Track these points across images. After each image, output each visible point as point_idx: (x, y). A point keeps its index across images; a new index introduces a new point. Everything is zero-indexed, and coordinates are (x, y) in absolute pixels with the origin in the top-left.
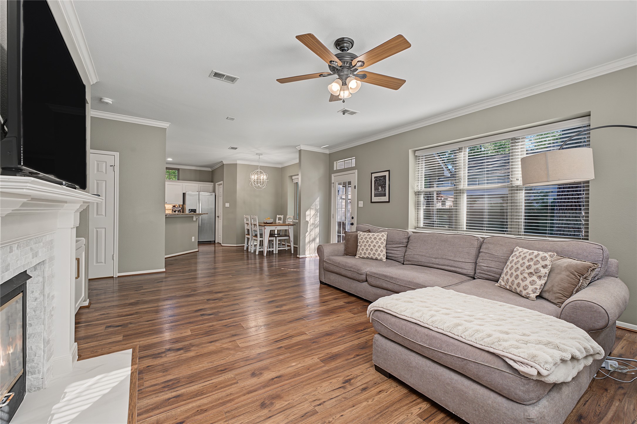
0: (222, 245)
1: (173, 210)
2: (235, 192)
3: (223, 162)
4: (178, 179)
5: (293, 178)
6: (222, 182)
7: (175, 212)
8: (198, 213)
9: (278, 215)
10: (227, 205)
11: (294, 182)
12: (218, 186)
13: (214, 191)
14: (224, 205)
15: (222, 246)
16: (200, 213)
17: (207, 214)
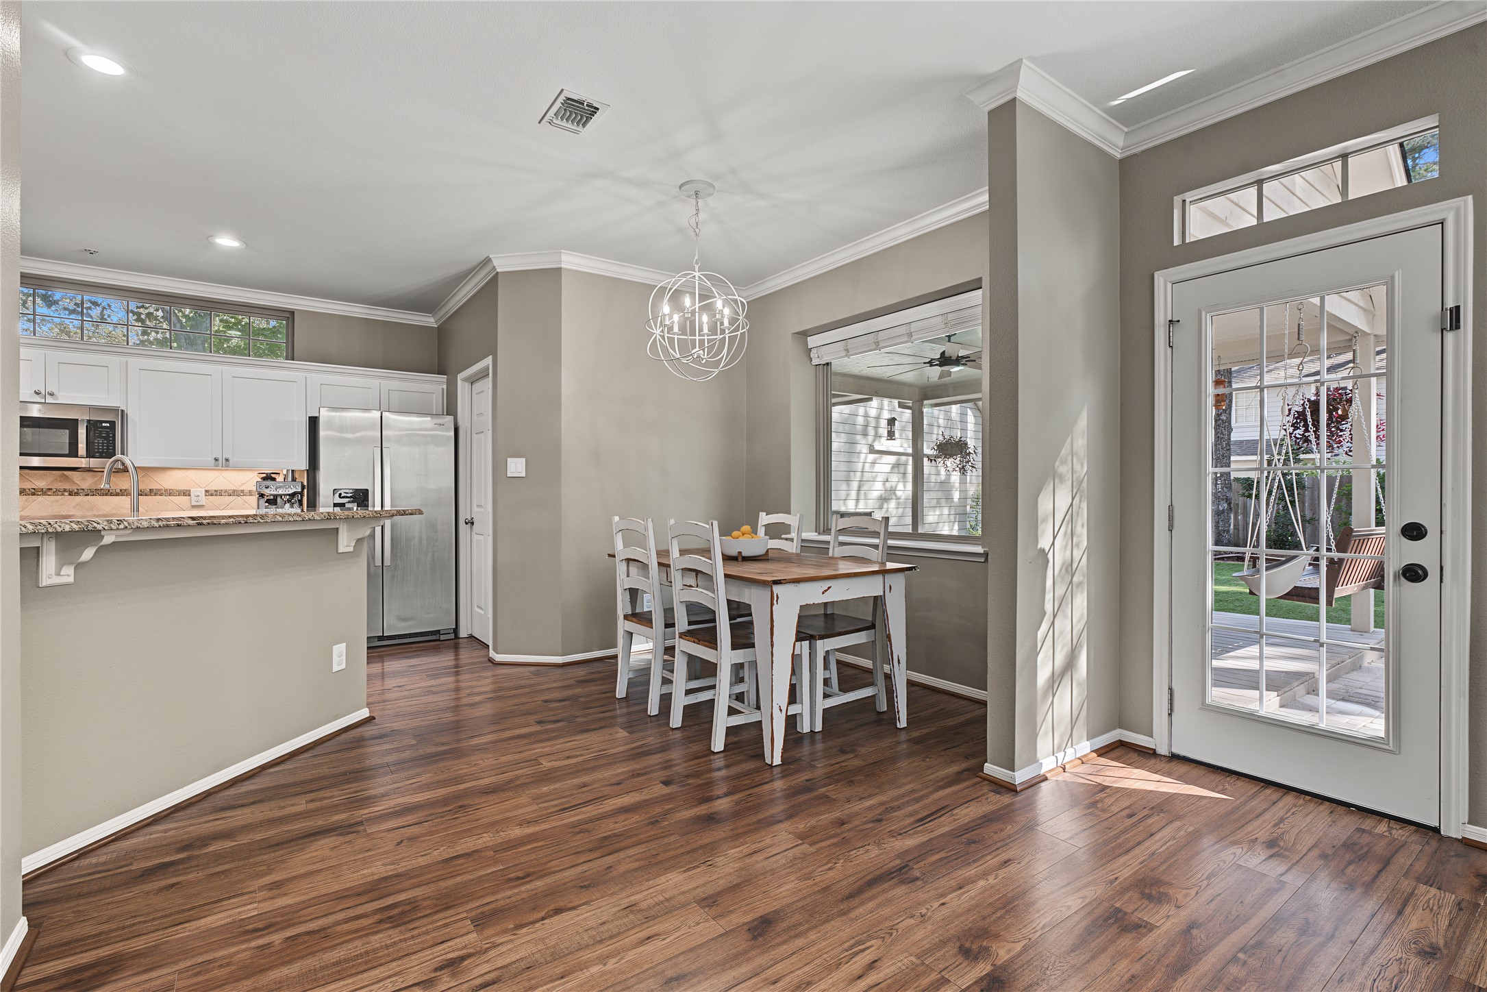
0: (492, 654)
1: (262, 496)
2: (554, 403)
3: (496, 263)
4: (291, 356)
5: (812, 341)
6: (488, 361)
7: (272, 501)
8: (378, 508)
9: (762, 515)
10: (516, 467)
11: (815, 362)
12: (467, 385)
13: (451, 408)
14: (499, 467)
15: (491, 660)
16: (387, 507)
17: (421, 512)
